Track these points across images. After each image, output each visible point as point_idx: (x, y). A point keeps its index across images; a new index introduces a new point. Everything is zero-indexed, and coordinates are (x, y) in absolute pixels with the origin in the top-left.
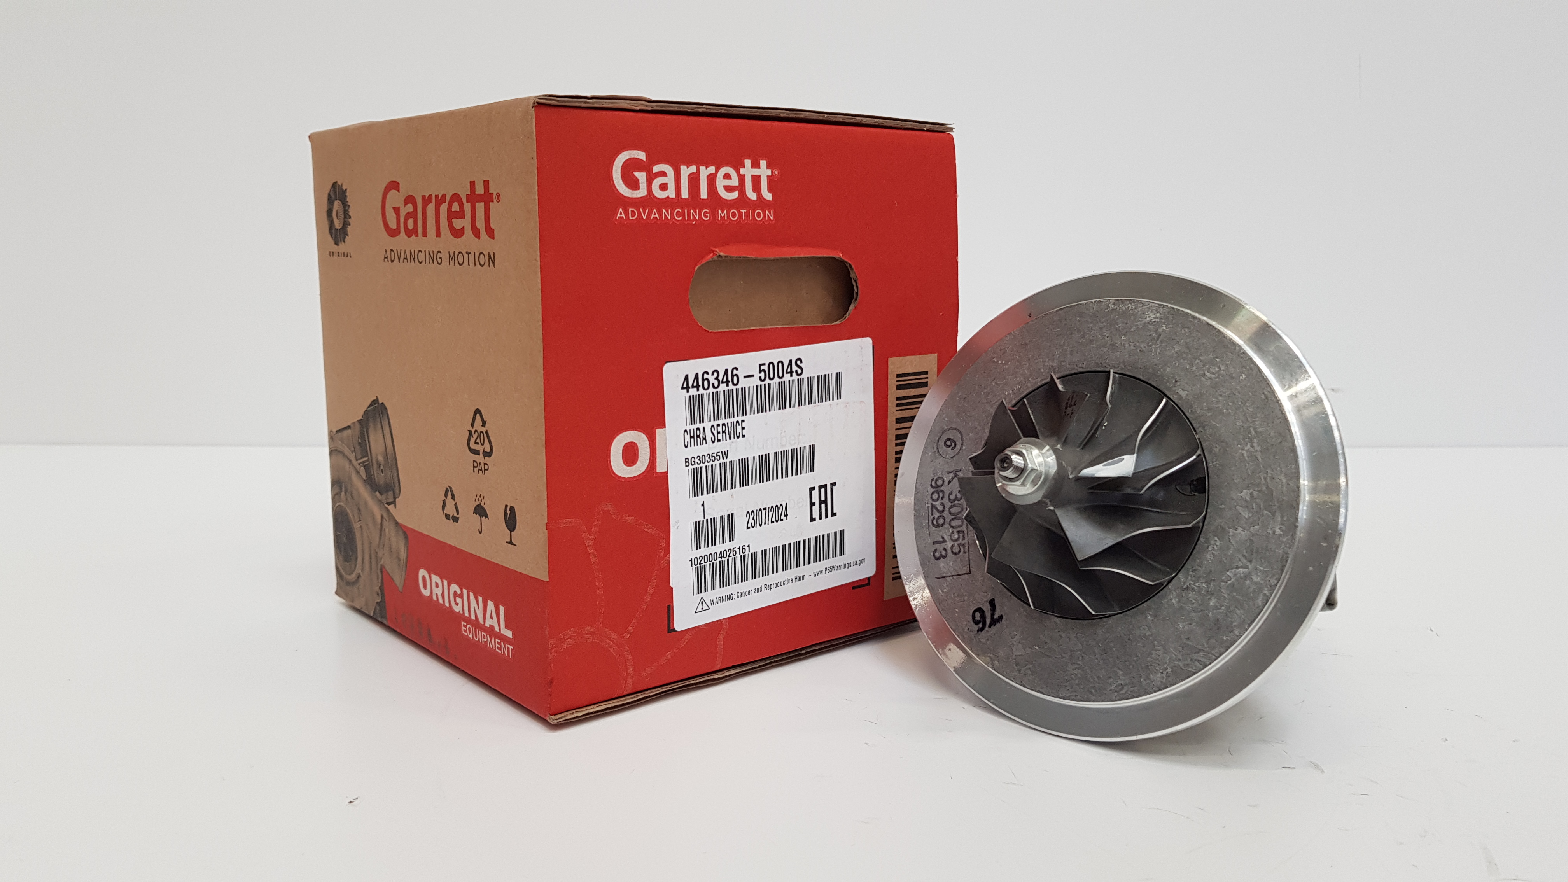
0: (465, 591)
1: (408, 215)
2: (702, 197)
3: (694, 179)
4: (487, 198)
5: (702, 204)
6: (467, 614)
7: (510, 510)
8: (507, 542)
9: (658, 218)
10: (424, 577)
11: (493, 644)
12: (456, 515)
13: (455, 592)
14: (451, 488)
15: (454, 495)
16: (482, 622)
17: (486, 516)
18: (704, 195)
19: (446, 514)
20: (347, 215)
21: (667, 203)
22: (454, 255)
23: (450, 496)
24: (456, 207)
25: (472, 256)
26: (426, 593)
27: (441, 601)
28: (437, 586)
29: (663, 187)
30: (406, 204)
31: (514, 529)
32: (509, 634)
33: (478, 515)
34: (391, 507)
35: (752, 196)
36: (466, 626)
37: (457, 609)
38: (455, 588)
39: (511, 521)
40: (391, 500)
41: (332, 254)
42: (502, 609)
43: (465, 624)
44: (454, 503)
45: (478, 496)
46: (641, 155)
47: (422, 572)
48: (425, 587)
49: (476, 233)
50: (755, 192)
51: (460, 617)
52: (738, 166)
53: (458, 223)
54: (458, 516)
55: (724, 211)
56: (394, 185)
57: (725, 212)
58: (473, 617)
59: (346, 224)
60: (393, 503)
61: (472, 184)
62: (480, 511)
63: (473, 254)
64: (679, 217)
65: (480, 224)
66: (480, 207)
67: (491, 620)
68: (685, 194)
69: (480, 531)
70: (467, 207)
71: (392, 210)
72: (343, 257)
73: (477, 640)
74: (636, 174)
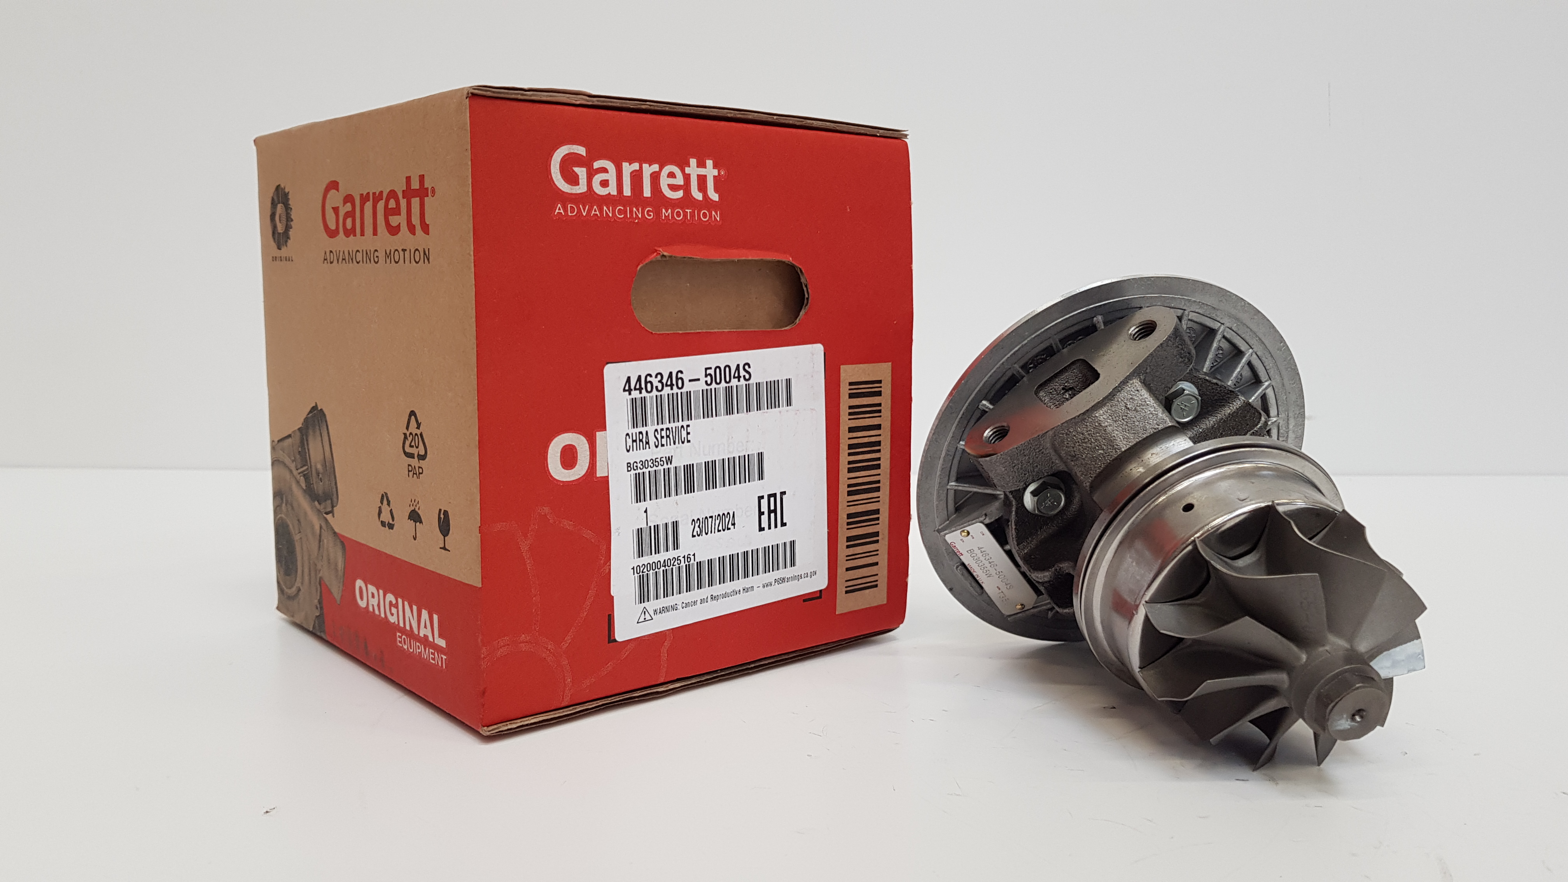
0: (400, 601)
1: (347, 215)
2: (645, 195)
3: (637, 177)
4: (423, 193)
5: (645, 202)
6: (402, 625)
7: (443, 514)
8: (441, 548)
9: (599, 215)
10: (360, 588)
11: (428, 654)
12: (391, 522)
13: (391, 602)
14: (386, 494)
15: (390, 501)
16: (416, 631)
17: (421, 522)
18: (647, 193)
19: (382, 521)
20: (289, 219)
21: (607, 200)
22: (390, 254)
23: (385, 502)
24: (392, 204)
25: (407, 253)
26: (362, 604)
27: (377, 612)
28: (373, 596)
29: (605, 184)
30: (345, 203)
31: (447, 535)
32: (442, 643)
33: (412, 521)
34: (329, 517)
35: (698, 196)
36: (400, 637)
37: (393, 619)
38: (390, 597)
39: (444, 526)
40: (329, 509)
41: (275, 259)
42: (435, 617)
43: (400, 635)
44: (390, 509)
45: (413, 501)
46: (581, 150)
47: (359, 583)
48: (362, 598)
49: (412, 229)
50: (700, 192)
51: (395, 628)
52: (683, 165)
53: (394, 220)
54: (393, 523)
55: (668, 210)
56: (334, 185)
57: (670, 211)
58: (408, 628)
59: (288, 228)
60: (332, 512)
61: (408, 179)
62: (415, 517)
63: (408, 251)
64: (621, 215)
65: (416, 220)
66: (415, 202)
67: (425, 629)
68: (627, 192)
69: (415, 537)
70: (403, 203)
71: (332, 210)
72: (285, 262)
73: (412, 650)
74: (576, 169)
